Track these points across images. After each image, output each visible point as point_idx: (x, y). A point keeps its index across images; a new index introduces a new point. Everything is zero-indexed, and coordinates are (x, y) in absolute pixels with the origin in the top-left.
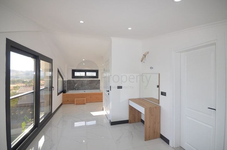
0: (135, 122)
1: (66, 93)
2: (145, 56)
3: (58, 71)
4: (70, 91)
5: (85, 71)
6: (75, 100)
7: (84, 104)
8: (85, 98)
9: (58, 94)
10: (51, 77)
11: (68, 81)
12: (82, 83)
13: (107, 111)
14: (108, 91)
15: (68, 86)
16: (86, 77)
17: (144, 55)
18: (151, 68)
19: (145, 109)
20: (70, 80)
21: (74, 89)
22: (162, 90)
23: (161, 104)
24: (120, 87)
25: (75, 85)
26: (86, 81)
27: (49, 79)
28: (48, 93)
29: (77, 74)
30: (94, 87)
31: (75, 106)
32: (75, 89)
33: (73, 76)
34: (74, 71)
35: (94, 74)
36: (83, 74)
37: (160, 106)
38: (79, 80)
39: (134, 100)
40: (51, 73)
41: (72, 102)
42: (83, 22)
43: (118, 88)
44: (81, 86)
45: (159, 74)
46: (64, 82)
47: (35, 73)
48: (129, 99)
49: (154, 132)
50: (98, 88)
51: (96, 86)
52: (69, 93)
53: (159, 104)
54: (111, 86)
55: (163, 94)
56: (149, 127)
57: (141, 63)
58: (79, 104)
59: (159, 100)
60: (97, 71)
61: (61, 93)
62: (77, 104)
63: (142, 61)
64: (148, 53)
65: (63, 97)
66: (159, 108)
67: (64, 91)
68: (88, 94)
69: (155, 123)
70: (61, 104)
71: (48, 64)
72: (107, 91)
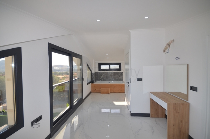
0: (158, 117)
1: (94, 83)
2: (169, 45)
3: (87, 65)
4: (97, 82)
5: (110, 64)
6: (101, 89)
7: (109, 94)
8: (109, 88)
9: (88, 84)
10: (82, 70)
11: (95, 73)
12: (107, 74)
13: (128, 102)
14: (129, 83)
15: (95, 77)
16: (110, 69)
17: (167, 44)
18: (177, 58)
19: (168, 105)
20: (97, 73)
21: (100, 80)
22: (192, 84)
23: (190, 101)
24: (140, 80)
25: (101, 77)
26: (110, 73)
27: (80, 72)
28: (80, 83)
29: (103, 67)
30: (118, 79)
31: (101, 94)
32: (102, 81)
33: (100, 69)
34: (100, 65)
35: (117, 67)
36: (107, 67)
37: (189, 104)
38: (104, 72)
39: (156, 94)
40: (81, 67)
41: (99, 92)
42: (99, 21)
43: (138, 81)
44: (106, 78)
45: (188, 65)
46: (92, 74)
47: (69, 67)
48: (150, 92)
49: (180, 131)
50: (122, 80)
51: (120, 78)
52: (96, 83)
53: (187, 100)
54: (130, 78)
55: (194, 89)
56: (174, 125)
57: (164, 53)
58: (104, 93)
59: (187, 96)
60: (120, 64)
61: (90, 83)
62: (102, 93)
63: (164, 51)
64: (173, 41)
65: (92, 87)
66: (188, 105)
67: (92, 82)
68: (112, 85)
69: (181, 122)
70: (91, 92)
71: (79, 60)
72: (127, 83)
